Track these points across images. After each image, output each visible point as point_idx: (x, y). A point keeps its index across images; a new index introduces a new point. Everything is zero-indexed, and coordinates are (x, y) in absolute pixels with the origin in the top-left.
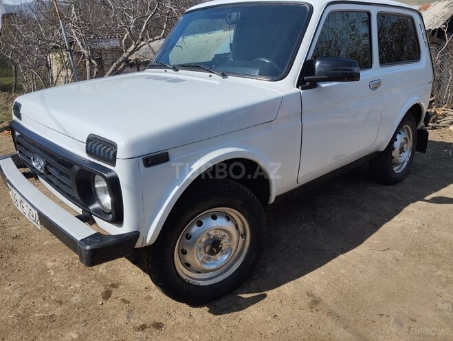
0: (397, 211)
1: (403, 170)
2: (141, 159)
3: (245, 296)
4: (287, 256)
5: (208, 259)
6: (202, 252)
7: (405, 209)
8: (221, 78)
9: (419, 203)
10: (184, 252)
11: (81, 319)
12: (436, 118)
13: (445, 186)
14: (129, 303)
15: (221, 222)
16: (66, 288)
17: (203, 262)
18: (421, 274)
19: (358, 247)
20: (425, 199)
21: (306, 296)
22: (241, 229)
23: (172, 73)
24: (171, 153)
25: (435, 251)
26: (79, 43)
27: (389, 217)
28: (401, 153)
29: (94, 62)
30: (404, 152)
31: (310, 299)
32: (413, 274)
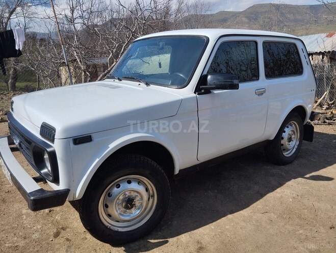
0: (281, 185)
1: (293, 155)
2: (71, 139)
3: (152, 241)
4: (190, 214)
5: (125, 212)
6: (120, 207)
7: (287, 183)
8: (146, 86)
9: (300, 179)
10: (107, 206)
11: (36, 249)
12: (333, 116)
13: (324, 167)
14: (70, 241)
15: (134, 186)
16: (31, 228)
17: (120, 214)
18: (287, 232)
19: (245, 210)
20: (305, 176)
21: (196, 244)
22: (151, 192)
23: (117, 83)
24: (93, 136)
25: (303, 216)
26: (78, 60)
27: (273, 189)
28: (290, 142)
29: (88, 73)
30: (293, 141)
31: (199, 246)
32: (281, 232)
